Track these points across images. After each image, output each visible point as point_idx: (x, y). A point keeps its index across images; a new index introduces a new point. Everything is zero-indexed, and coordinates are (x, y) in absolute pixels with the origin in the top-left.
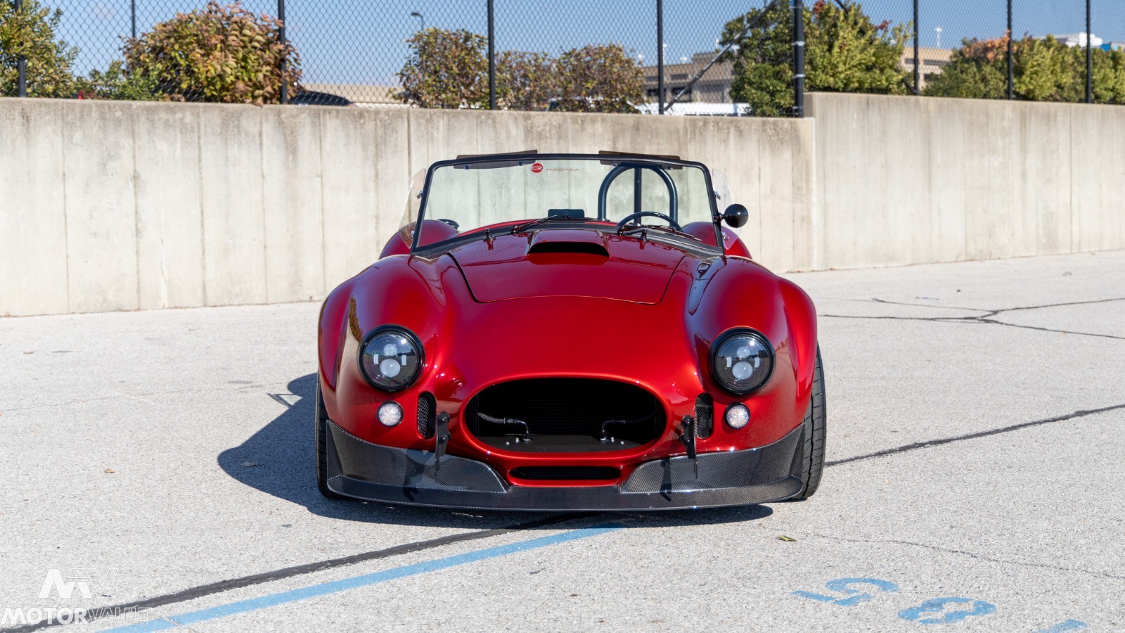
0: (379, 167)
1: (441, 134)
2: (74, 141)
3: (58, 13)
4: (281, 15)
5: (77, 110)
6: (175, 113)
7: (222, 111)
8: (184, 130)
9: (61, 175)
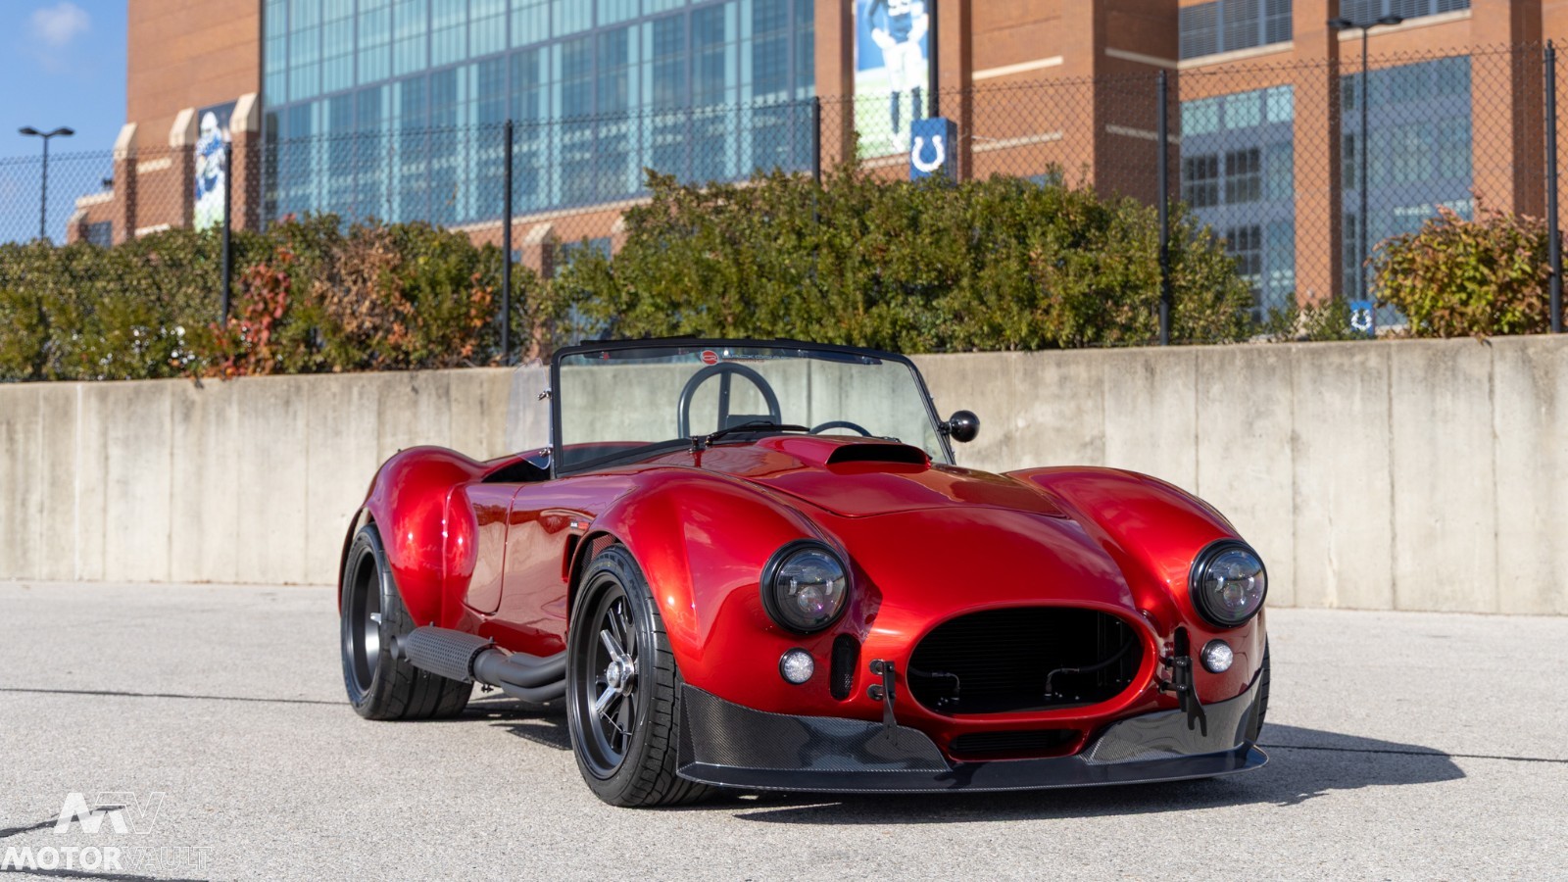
2: (1211, 395)
5: (1216, 359)
6: (1352, 355)
7: (1428, 349)
8: (1366, 377)
9: (1193, 437)
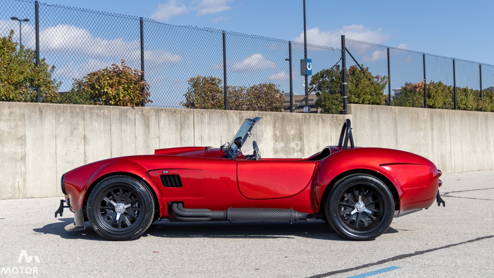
0: (182, 134)
1: (207, 120)
2: (60, 121)
3: (54, 67)
4: (142, 69)
5: (62, 108)
6: (101, 110)
7: (120, 109)
8: (104, 118)
9: (55, 136)
